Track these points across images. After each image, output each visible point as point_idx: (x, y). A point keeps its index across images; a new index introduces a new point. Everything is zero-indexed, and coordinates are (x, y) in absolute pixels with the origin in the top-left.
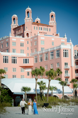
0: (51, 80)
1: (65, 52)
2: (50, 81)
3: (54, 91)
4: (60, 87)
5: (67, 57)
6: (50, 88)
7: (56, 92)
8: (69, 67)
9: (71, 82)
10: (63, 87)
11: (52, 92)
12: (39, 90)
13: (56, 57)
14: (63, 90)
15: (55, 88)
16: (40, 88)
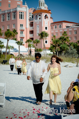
0: (10, 40)
1: (20, 14)
2: (8, 41)
3: (11, 50)
4: (16, 46)
5: (23, 19)
6: (8, 47)
7: (12, 50)
8: (24, 28)
9: (26, 42)
10: (19, 46)
11: (9, 51)
13: (13, 19)
14: (19, 49)
15: (13, 47)
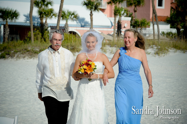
3: (70, 22)
6: (62, 15)
7: (75, 23)
10: (91, 12)
11: (66, 24)
12: (37, 19)
14: (92, 20)
16: (41, 13)
